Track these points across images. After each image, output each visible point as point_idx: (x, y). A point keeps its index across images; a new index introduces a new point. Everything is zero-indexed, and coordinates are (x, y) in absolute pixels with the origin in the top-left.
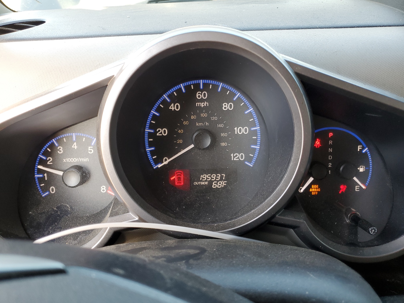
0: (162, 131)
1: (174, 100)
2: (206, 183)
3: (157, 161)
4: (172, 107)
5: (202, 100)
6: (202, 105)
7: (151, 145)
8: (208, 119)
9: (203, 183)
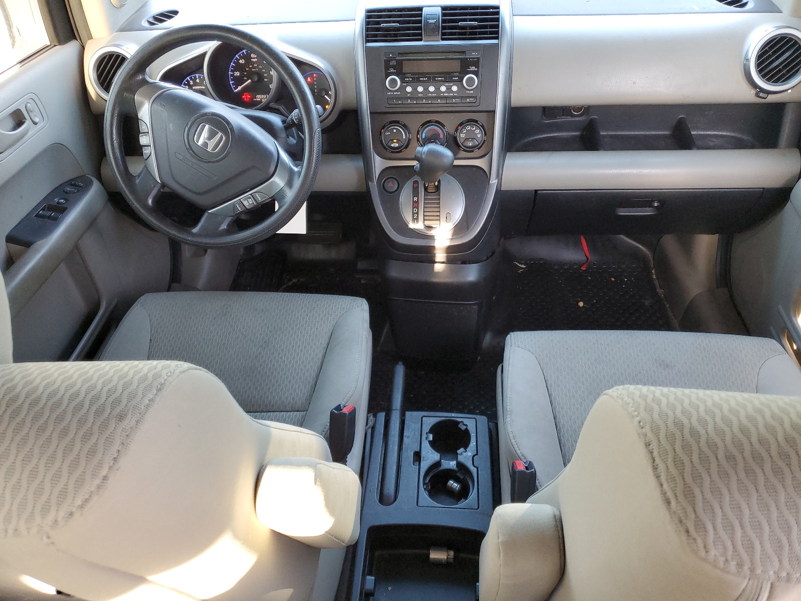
0: (236, 73)
1: (241, 58)
2: (259, 99)
3: (236, 88)
4: (241, 61)
5: (254, 58)
6: (254, 60)
7: (232, 80)
8: (257, 67)
9: (258, 100)
